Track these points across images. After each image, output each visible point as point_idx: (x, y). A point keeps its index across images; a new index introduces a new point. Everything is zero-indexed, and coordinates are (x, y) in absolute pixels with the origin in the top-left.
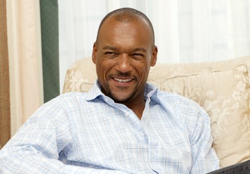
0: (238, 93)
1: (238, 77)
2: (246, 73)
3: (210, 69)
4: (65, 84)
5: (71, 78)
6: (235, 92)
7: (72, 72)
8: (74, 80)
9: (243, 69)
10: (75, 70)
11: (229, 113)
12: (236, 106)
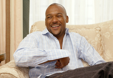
0: (97, 38)
1: (97, 32)
2: (100, 30)
3: (85, 27)
4: (31, 31)
5: (33, 29)
6: (96, 38)
7: (34, 26)
8: (34, 29)
9: (99, 29)
10: (35, 26)
11: (93, 45)
12: (96, 43)
